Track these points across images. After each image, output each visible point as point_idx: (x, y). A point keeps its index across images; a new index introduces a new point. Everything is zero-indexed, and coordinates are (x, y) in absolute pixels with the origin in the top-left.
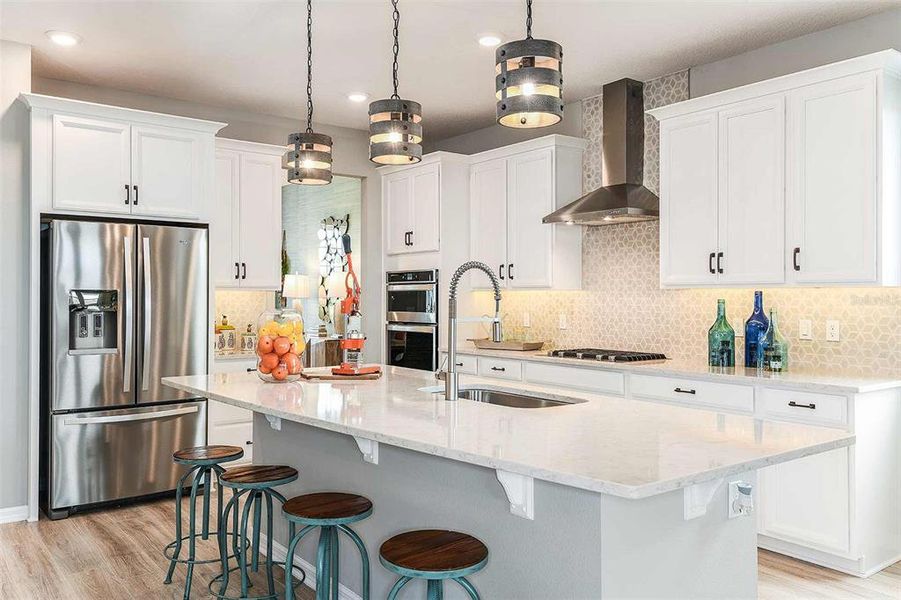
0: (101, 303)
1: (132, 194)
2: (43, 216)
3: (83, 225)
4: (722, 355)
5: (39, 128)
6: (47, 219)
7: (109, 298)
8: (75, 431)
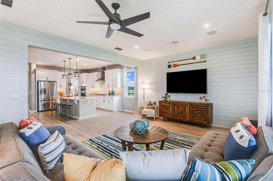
0: (44, 90)
1: (47, 78)
2: (37, 81)
3: (41, 82)
4: (110, 94)
5: (37, 72)
6: (38, 81)
7: (45, 89)
8: (41, 103)
